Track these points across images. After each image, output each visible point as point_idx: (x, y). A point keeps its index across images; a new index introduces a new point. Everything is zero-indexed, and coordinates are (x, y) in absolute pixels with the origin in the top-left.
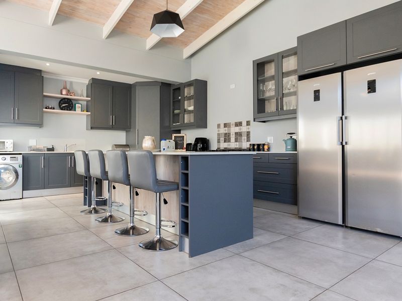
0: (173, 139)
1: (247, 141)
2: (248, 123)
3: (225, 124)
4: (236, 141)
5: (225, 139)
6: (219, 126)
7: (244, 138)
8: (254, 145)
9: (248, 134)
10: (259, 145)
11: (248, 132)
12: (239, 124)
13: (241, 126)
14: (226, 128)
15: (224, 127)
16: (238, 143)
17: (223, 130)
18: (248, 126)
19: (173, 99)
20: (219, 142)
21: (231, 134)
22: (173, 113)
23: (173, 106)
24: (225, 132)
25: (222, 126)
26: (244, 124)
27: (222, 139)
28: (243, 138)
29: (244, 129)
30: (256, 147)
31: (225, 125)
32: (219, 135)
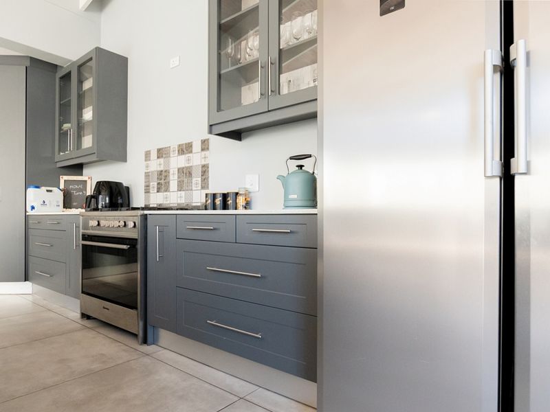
0: (62, 186)
1: (203, 188)
2: (205, 145)
3: (159, 150)
4: (180, 188)
5: (158, 184)
6: (148, 155)
7: (197, 179)
8: (214, 196)
9: (205, 170)
10: (225, 196)
11: (203, 166)
12: (185, 149)
13: (191, 152)
14: (162, 160)
15: (158, 158)
16: (183, 193)
17: (156, 165)
18: (203, 153)
19: (60, 100)
20: (147, 192)
21: (171, 172)
22: (60, 129)
23: (60, 115)
24: (159, 169)
25: (154, 155)
26: (197, 147)
27: (154, 184)
28: (194, 180)
29: (196, 159)
30: (218, 201)
31: (161, 153)
32: (147, 175)
